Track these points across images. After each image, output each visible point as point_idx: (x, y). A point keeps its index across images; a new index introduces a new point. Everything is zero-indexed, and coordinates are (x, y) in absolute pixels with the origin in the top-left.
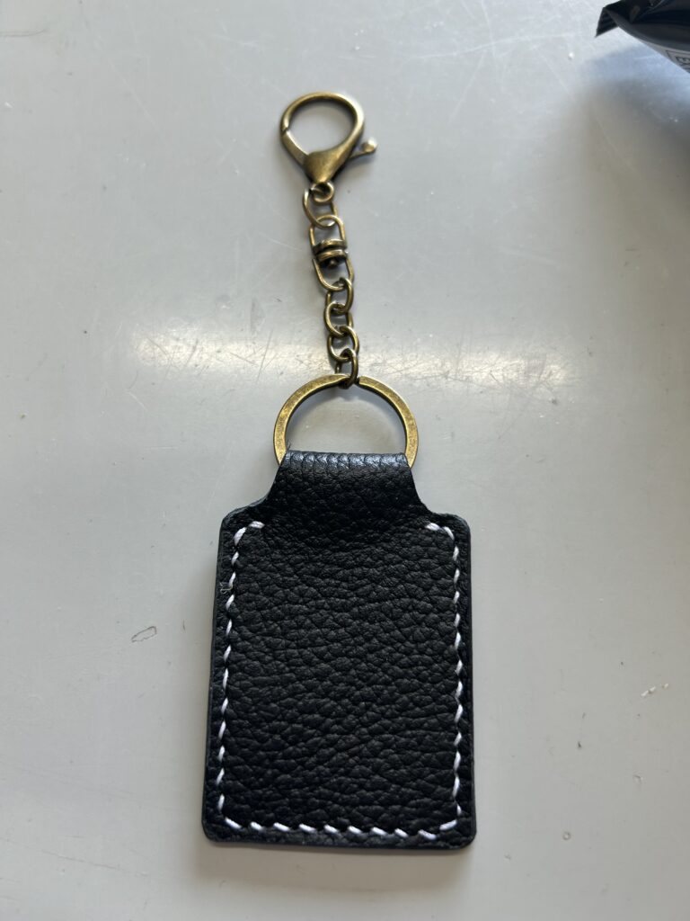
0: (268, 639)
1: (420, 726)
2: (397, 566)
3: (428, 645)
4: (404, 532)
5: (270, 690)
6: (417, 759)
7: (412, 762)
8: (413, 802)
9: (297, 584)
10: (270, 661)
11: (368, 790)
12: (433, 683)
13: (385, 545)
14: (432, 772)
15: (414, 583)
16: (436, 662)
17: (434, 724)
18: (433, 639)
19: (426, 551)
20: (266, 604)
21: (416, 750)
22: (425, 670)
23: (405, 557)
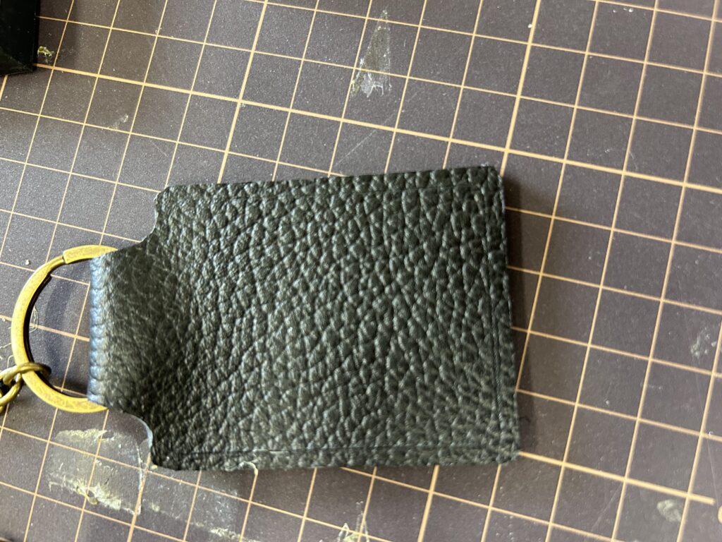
0: (299, 404)
1: (379, 231)
2: (215, 264)
3: (297, 227)
4: (177, 259)
5: (353, 396)
6: (412, 232)
7: (415, 236)
8: (456, 234)
9: (239, 375)
10: (323, 399)
11: (448, 282)
12: (335, 220)
13: (192, 280)
14: (424, 215)
15: (232, 245)
16: (312, 218)
17: (376, 216)
18: (290, 223)
19: (197, 234)
20: (262, 409)
21: (404, 233)
22: (322, 229)
23: (205, 257)
